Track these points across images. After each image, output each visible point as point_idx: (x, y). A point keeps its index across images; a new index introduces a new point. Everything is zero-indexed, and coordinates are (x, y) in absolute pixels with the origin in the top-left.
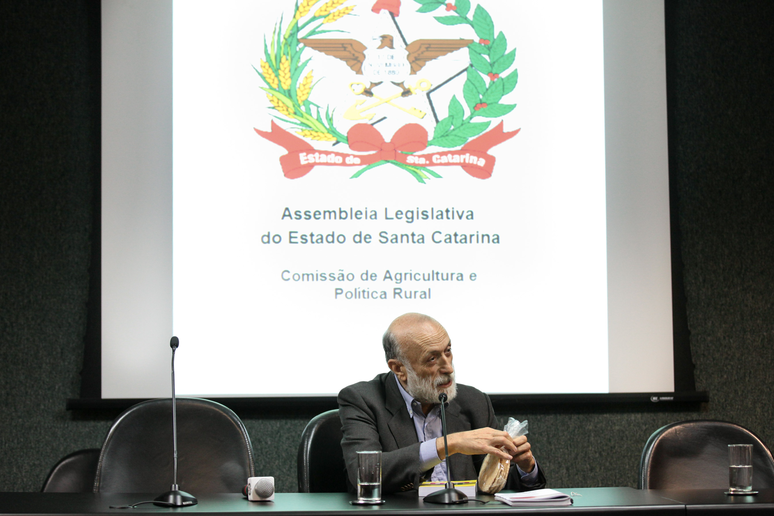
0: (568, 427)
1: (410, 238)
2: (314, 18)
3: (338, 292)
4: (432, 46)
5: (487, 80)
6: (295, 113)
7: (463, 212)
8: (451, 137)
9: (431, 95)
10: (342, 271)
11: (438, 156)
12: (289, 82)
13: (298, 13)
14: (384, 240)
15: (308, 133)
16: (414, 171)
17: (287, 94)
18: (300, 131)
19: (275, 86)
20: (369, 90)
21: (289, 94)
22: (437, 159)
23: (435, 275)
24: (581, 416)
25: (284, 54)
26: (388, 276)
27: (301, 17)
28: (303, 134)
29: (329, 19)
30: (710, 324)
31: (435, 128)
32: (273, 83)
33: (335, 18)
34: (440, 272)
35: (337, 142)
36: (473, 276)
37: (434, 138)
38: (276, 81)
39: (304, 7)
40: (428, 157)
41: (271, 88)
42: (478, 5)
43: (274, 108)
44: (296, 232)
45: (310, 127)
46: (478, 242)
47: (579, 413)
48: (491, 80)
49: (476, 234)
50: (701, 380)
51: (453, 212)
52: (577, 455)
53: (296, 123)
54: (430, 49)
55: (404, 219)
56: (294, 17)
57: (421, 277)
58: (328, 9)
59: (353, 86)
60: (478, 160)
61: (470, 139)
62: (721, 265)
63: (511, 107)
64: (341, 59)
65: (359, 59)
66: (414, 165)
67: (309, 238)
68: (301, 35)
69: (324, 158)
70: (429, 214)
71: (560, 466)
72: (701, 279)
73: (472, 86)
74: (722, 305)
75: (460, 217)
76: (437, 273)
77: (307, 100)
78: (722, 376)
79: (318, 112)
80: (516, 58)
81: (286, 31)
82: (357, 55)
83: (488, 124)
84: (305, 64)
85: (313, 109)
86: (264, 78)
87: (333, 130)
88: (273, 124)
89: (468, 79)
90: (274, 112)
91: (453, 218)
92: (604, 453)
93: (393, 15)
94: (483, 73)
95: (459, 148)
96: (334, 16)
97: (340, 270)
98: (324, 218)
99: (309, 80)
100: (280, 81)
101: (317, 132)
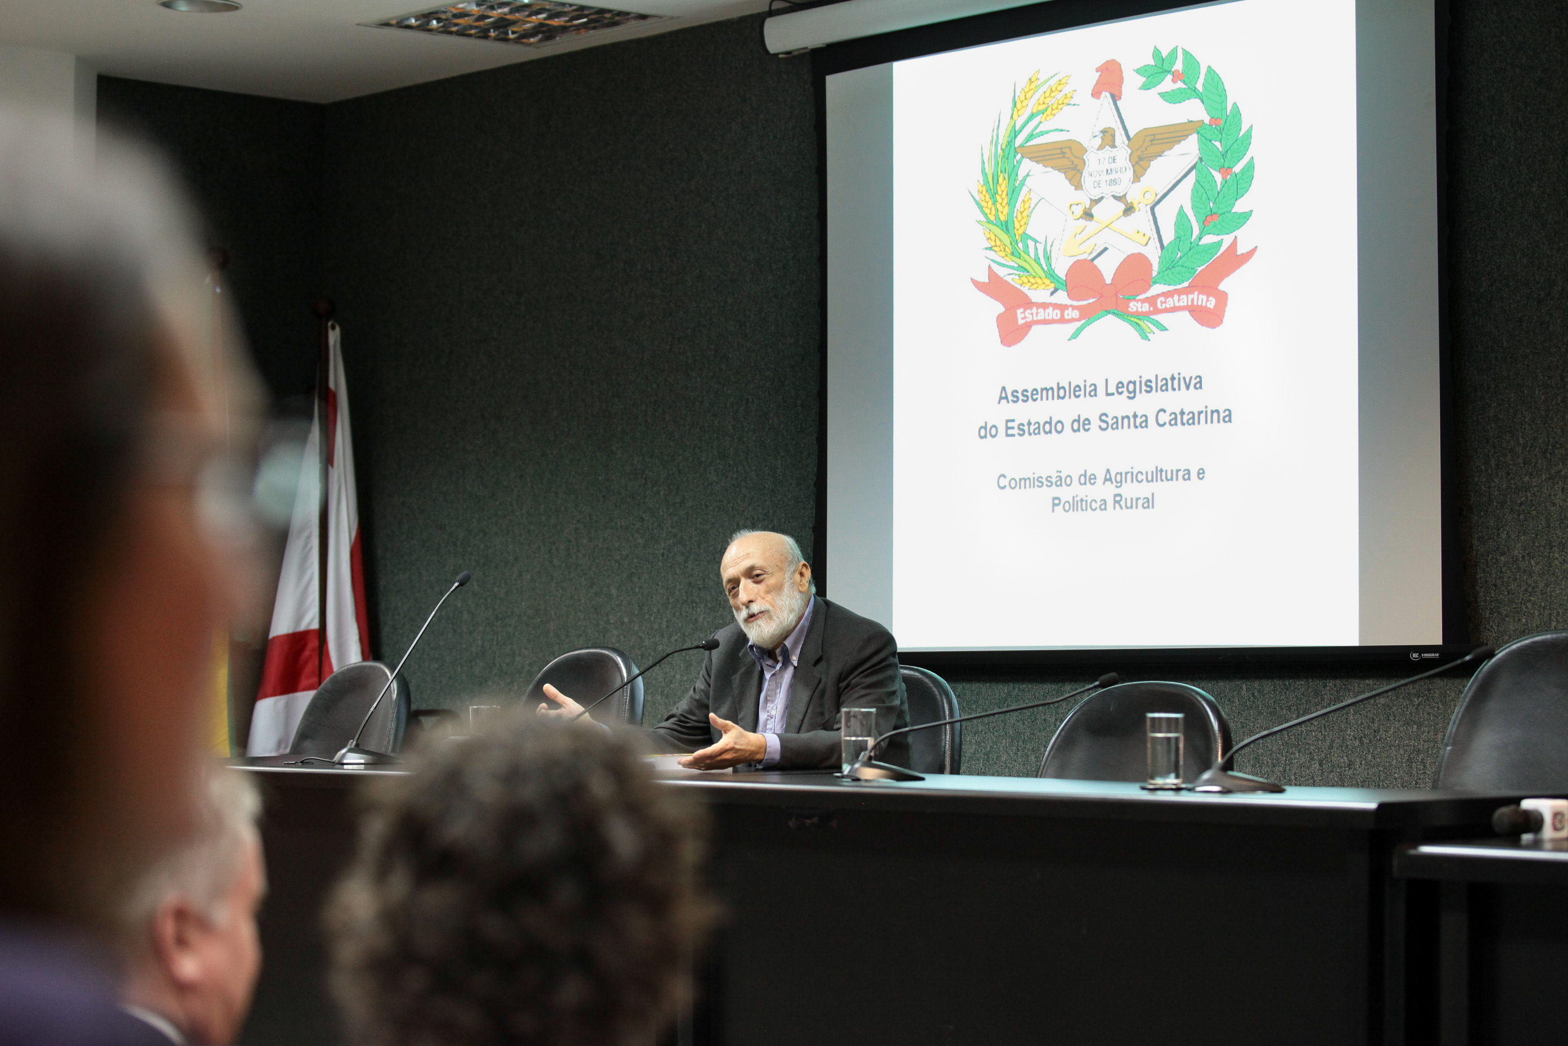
0: (1323, 700)
1: (1132, 420)
2: (1032, 116)
3: (1056, 502)
4: (1157, 137)
5: (1218, 177)
6: (1013, 254)
7: (1191, 378)
8: (1178, 269)
9: (1156, 209)
10: (1060, 472)
11: (1163, 299)
12: (1006, 210)
13: (1015, 110)
14: (1104, 426)
15: (1025, 280)
16: (1137, 324)
17: (1005, 229)
18: (1017, 277)
19: (992, 218)
20: (1088, 211)
21: (1006, 227)
22: (1162, 303)
23: (1159, 474)
24: (1338, 682)
25: (1001, 172)
26: (1108, 479)
27: (1019, 116)
28: (1020, 282)
29: (1047, 115)
30: (1504, 536)
31: (1160, 258)
32: (990, 213)
33: (1054, 112)
34: (1164, 469)
35: (1056, 290)
36: (1201, 473)
37: (1159, 273)
38: (993, 212)
39: (1022, 102)
40: (1152, 301)
41: (989, 221)
42: (1209, 67)
43: (990, 248)
44: (1013, 421)
45: (1028, 272)
46: (1206, 423)
47: (1335, 678)
48: (1223, 178)
49: (1204, 410)
50: (1492, 627)
51: (1179, 379)
52: (1333, 741)
53: (1012, 268)
54: (1154, 142)
55: (1126, 394)
56: (1012, 117)
57: (1144, 477)
58: (1046, 101)
59: (1072, 207)
60: (1207, 300)
61: (1200, 269)
62: (1521, 441)
63: (1246, 216)
64: (1059, 170)
65: (1078, 168)
66: (1138, 314)
67: (1026, 428)
68: (1019, 141)
69: (1042, 314)
70: (1153, 385)
71: (1312, 759)
72: (1493, 463)
73: (1201, 190)
74: (1521, 504)
75: (1188, 387)
76: (1161, 471)
77: (1024, 233)
78: (1519, 620)
79: (1036, 249)
80: (1252, 141)
81: (1003, 140)
82: (1076, 161)
83: (1220, 243)
84: (1023, 183)
85: (1031, 244)
86: (981, 208)
87: (1052, 272)
88: (991, 272)
89: (1196, 180)
90: (991, 254)
91: (1179, 389)
92: (1366, 741)
93: (1115, 98)
94: (1214, 170)
95: (1186, 284)
96: (1052, 110)
97: (1058, 471)
98: (1042, 399)
99: (1027, 206)
100: (997, 210)
101: (1034, 277)
